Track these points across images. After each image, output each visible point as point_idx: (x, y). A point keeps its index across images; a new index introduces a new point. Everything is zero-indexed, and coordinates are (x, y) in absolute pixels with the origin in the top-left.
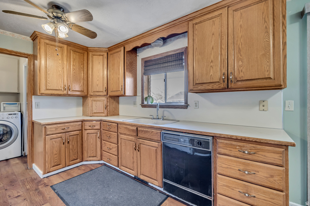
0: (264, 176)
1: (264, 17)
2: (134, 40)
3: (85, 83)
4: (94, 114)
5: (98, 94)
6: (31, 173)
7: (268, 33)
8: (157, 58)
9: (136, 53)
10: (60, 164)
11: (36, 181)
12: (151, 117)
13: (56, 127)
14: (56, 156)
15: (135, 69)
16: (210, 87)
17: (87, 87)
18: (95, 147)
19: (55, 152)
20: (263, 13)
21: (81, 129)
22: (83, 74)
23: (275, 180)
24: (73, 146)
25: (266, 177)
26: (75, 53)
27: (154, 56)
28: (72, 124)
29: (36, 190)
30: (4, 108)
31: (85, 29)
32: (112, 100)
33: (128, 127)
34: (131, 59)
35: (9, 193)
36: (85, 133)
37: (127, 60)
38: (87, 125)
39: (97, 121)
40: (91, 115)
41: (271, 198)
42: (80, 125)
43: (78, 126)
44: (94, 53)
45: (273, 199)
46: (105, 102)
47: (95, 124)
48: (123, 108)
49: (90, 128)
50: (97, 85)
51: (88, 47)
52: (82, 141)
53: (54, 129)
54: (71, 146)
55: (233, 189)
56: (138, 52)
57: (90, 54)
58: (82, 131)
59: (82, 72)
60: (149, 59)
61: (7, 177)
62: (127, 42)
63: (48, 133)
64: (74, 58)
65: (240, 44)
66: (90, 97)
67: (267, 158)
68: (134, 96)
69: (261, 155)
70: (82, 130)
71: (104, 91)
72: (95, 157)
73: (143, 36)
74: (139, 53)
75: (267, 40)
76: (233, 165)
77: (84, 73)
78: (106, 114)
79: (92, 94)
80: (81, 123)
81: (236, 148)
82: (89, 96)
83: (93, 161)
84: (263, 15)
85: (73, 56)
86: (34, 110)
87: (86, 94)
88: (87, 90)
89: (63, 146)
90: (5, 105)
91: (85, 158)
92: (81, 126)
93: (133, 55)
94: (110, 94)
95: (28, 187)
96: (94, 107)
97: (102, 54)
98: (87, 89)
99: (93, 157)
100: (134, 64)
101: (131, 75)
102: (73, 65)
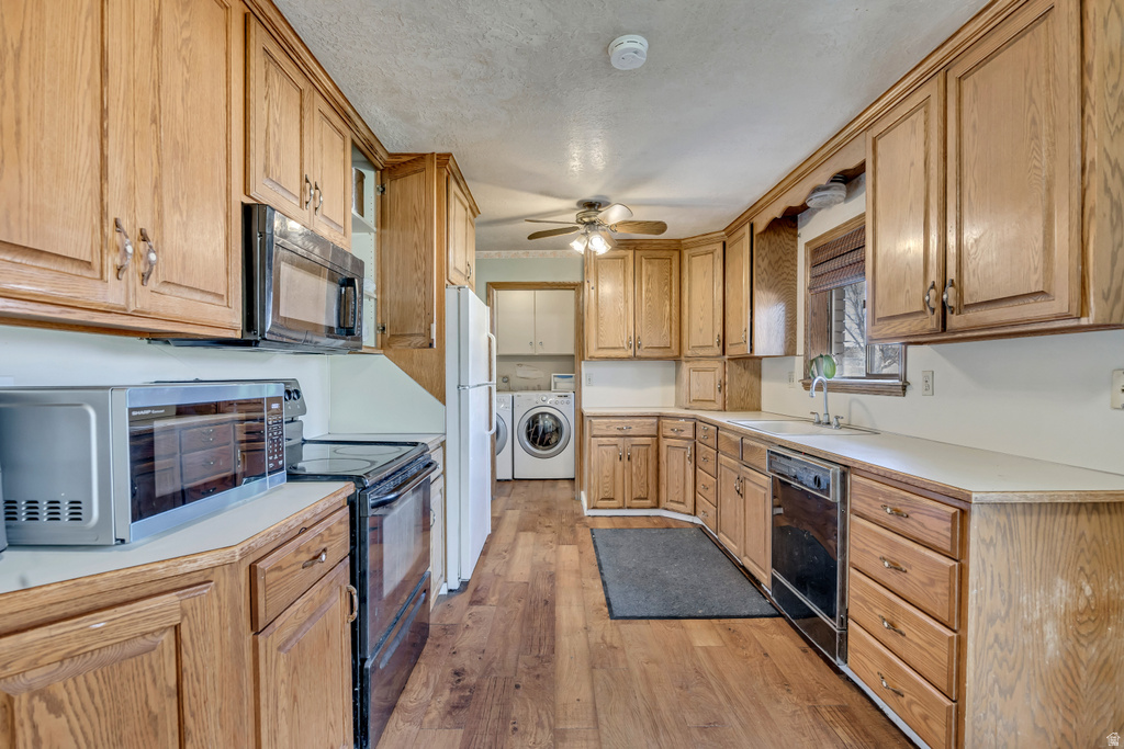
0: (920, 582)
1: (1028, 85)
2: (767, 202)
3: (673, 327)
4: (694, 404)
5: (701, 352)
6: (575, 506)
7: (1037, 138)
8: (840, 235)
9: (796, 227)
10: (613, 499)
11: (576, 517)
12: (813, 417)
13: (606, 423)
14: (606, 480)
15: (791, 278)
16: (904, 330)
17: (678, 337)
18: (682, 480)
19: (606, 473)
20: (1026, 72)
21: (655, 433)
22: (668, 307)
23: (936, 594)
24: (638, 467)
25: (922, 583)
26: (650, 263)
27: (832, 231)
28: (637, 420)
29: (571, 526)
30: (555, 383)
31: (640, 223)
32: (738, 369)
33: (730, 435)
34: (773, 252)
35: (541, 520)
36: (664, 443)
37: (760, 258)
38: (668, 427)
39: (687, 418)
40: (688, 405)
41: (929, 643)
42: (653, 424)
43: (648, 427)
44: (693, 251)
45: (933, 646)
46: (719, 374)
47: (682, 424)
48: (769, 389)
49: (673, 434)
50: (701, 330)
51: (679, 240)
52: (658, 463)
53: (604, 427)
54: (634, 468)
55: (870, 609)
56: (799, 223)
57: (686, 253)
58: (658, 439)
59: (667, 303)
60: (822, 242)
61: (547, 502)
62: (756, 208)
63: (595, 433)
64: (649, 272)
65: (973, 185)
66: (687, 362)
67: (926, 531)
68: (787, 355)
69: (916, 521)
70: (657, 437)
71: (716, 344)
72: (683, 503)
73: (782, 190)
74: (802, 226)
75: (1037, 164)
76: (873, 546)
77: (671, 305)
78: (719, 405)
79: (689, 353)
80: (655, 420)
81: (878, 500)
82: (683, 358)
83: (679, 512)
84: (1026, 79)
85: (647, 270)
86: (585, 389)
87: (677, 354)
88: (678, 345)
89: (619, 464)
90: (556, 379)
91: (663, 503)
92: (655, 427)
93: (785, 236)
94: (732, 351)
95: (564, 520)
96: (694, 387)
97: (710, 248)
98: (678, 341)
99: (678, 502)
100: (787, 264)
101: (772, 297)
102: (647, 290)
